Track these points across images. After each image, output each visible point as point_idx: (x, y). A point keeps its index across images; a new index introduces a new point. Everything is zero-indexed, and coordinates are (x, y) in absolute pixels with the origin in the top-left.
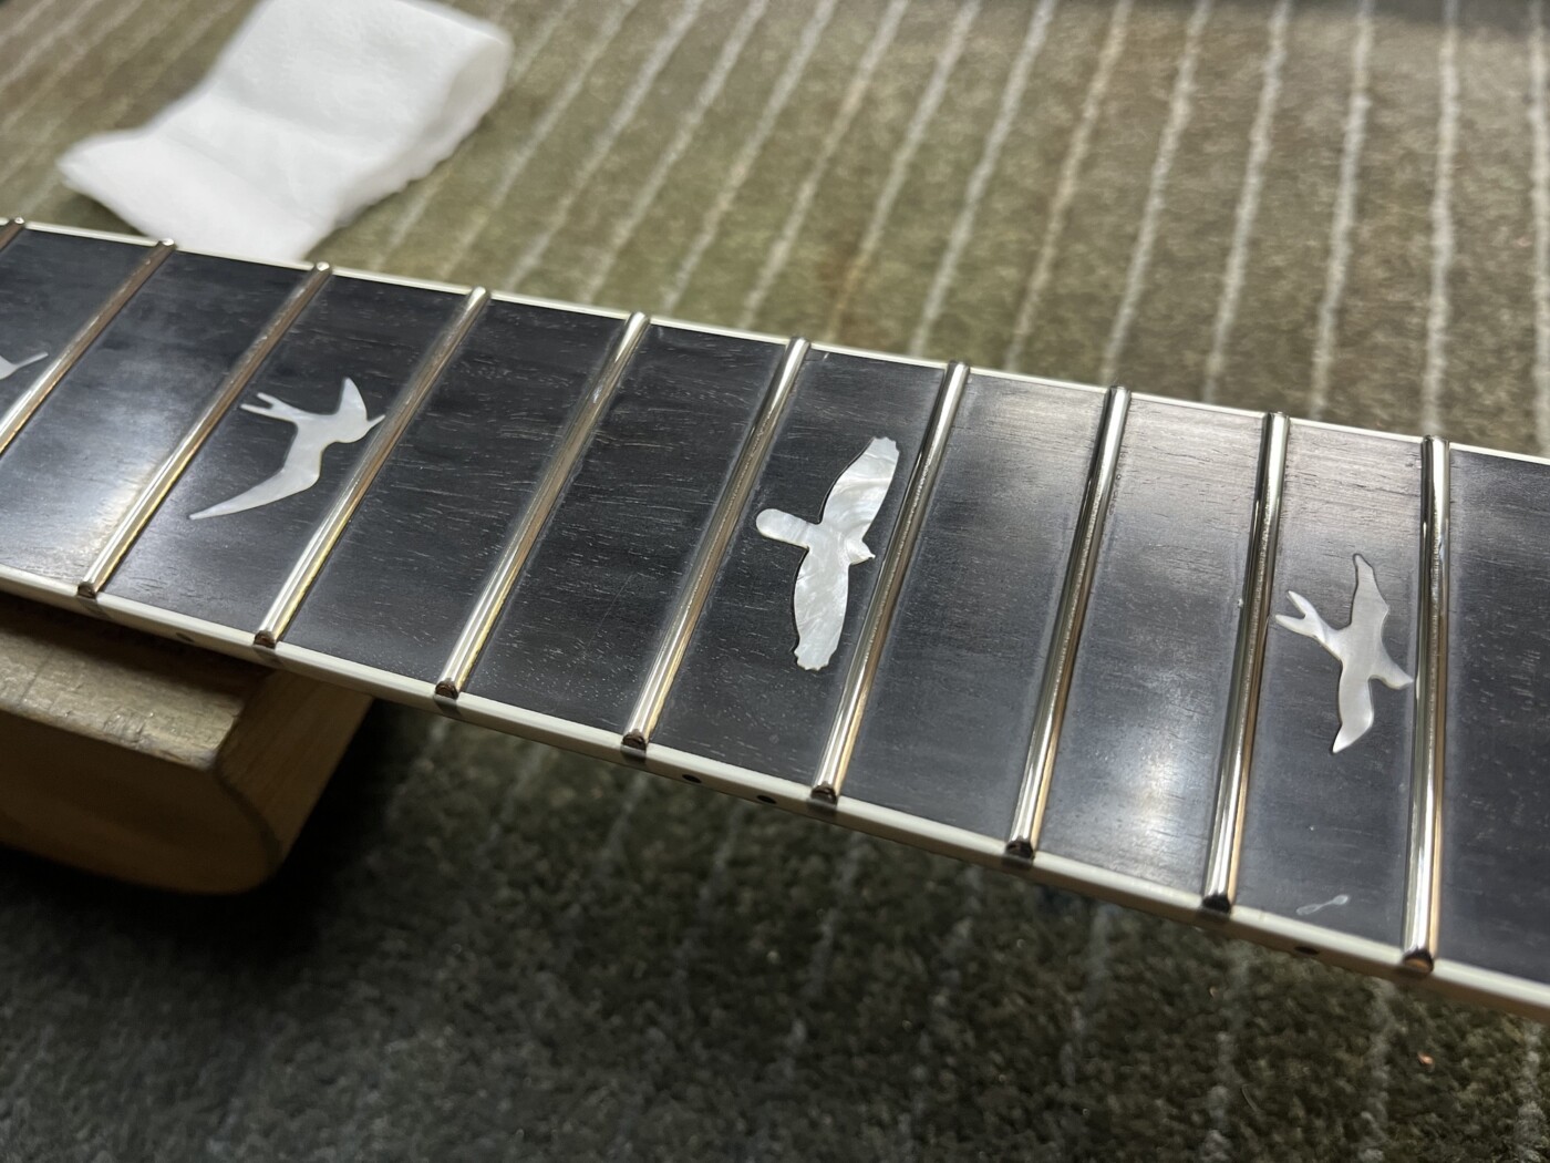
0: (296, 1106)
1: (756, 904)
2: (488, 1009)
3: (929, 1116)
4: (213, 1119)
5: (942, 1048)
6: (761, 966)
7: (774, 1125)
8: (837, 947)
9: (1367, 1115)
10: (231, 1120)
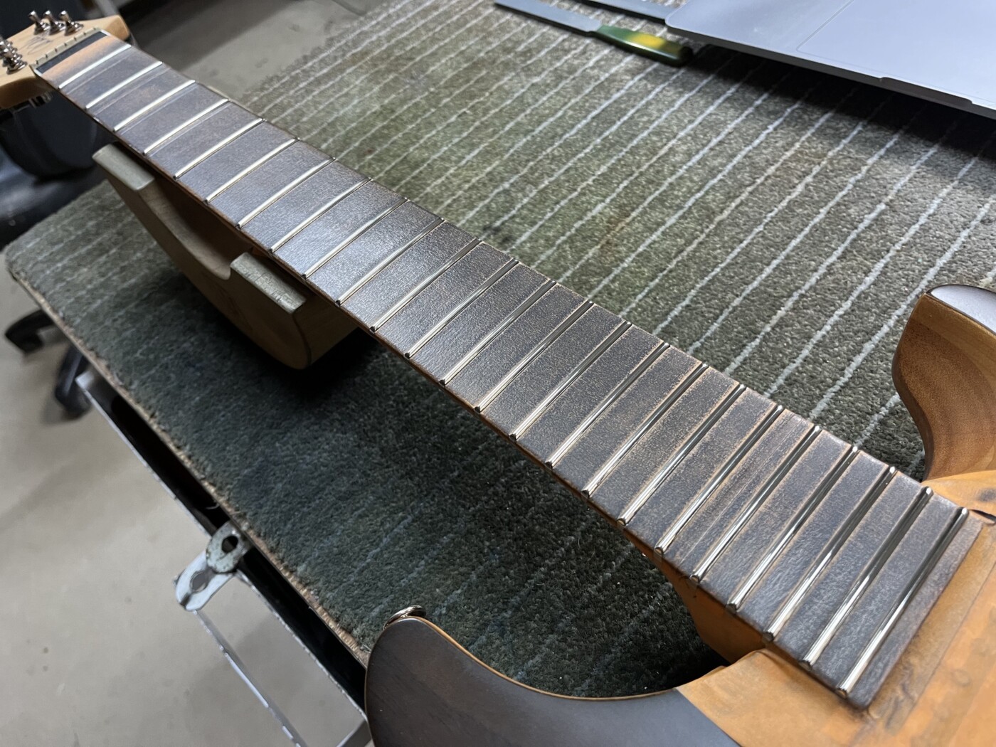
0: (305, 441)
1: (463, 432)
2: (369, 434)
3: (479, 510)
4: (281, 437)
5: (496, 494)
6: (455, 451)
7: (434, 496)
8: (481, 453)
9: (614, 563)
10: (285, 439)
